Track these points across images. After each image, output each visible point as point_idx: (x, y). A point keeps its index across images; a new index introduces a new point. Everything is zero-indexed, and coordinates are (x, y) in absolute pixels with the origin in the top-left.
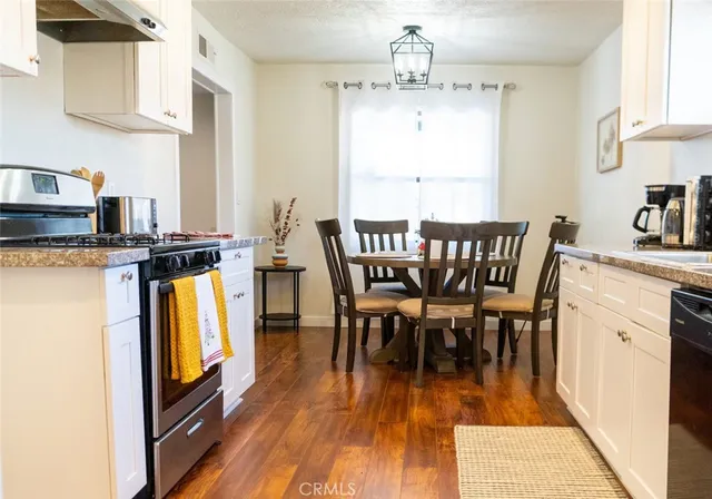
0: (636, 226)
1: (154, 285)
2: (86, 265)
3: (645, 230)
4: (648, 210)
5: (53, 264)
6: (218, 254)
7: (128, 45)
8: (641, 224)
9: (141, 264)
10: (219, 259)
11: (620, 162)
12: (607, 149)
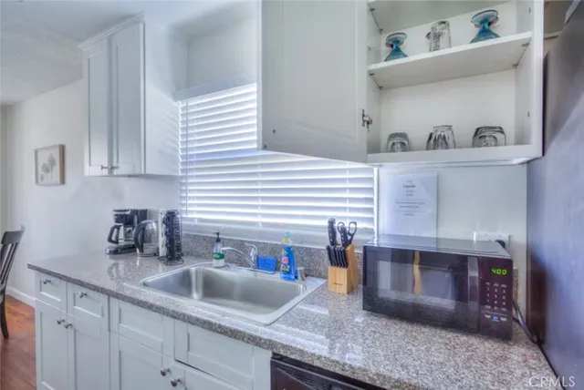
0: (111, 240)
3: (116, 242)
4: (118, 228)
8: (113, 238)
11: (63, 181)
12: (47, 170)
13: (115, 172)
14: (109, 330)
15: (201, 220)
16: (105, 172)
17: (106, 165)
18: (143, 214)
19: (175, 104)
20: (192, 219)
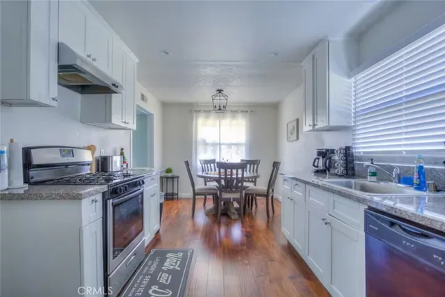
0: (314, 165)
1: (110, 202)
2: (70, 199)
3: (317, 167)
4: (318, 159)
5: (54, 199)
6: (143, 181)
7: (107, 95)
8: (316, 164)
9: (104, 193)
10: (143, 183)
11: (298, 138)
12: (292, 134)
13: (316, 127)
14: (305, 201)
15: (364, 153)
16: (311, 128)
17: (311, 124)
18: (332, 151)
19: (349, 80)
20: (360, 153)
